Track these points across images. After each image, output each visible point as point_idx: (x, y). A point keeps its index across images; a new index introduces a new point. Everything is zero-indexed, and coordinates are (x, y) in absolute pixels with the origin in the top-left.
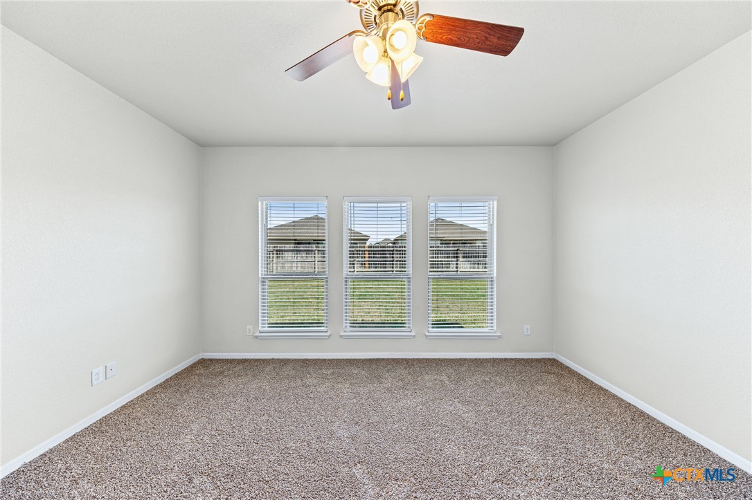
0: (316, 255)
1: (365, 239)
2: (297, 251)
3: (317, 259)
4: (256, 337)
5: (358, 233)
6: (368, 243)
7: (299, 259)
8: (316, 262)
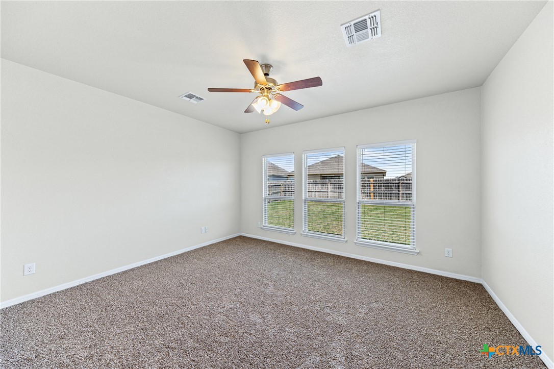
0: (329, 186)
1: (383, 173)
2: (315, 184)
3: (329, 191)
4: (262, 228)
5: (374, 168)
6: (385, 178)
7: (317, 189)
8: (329, 193)
